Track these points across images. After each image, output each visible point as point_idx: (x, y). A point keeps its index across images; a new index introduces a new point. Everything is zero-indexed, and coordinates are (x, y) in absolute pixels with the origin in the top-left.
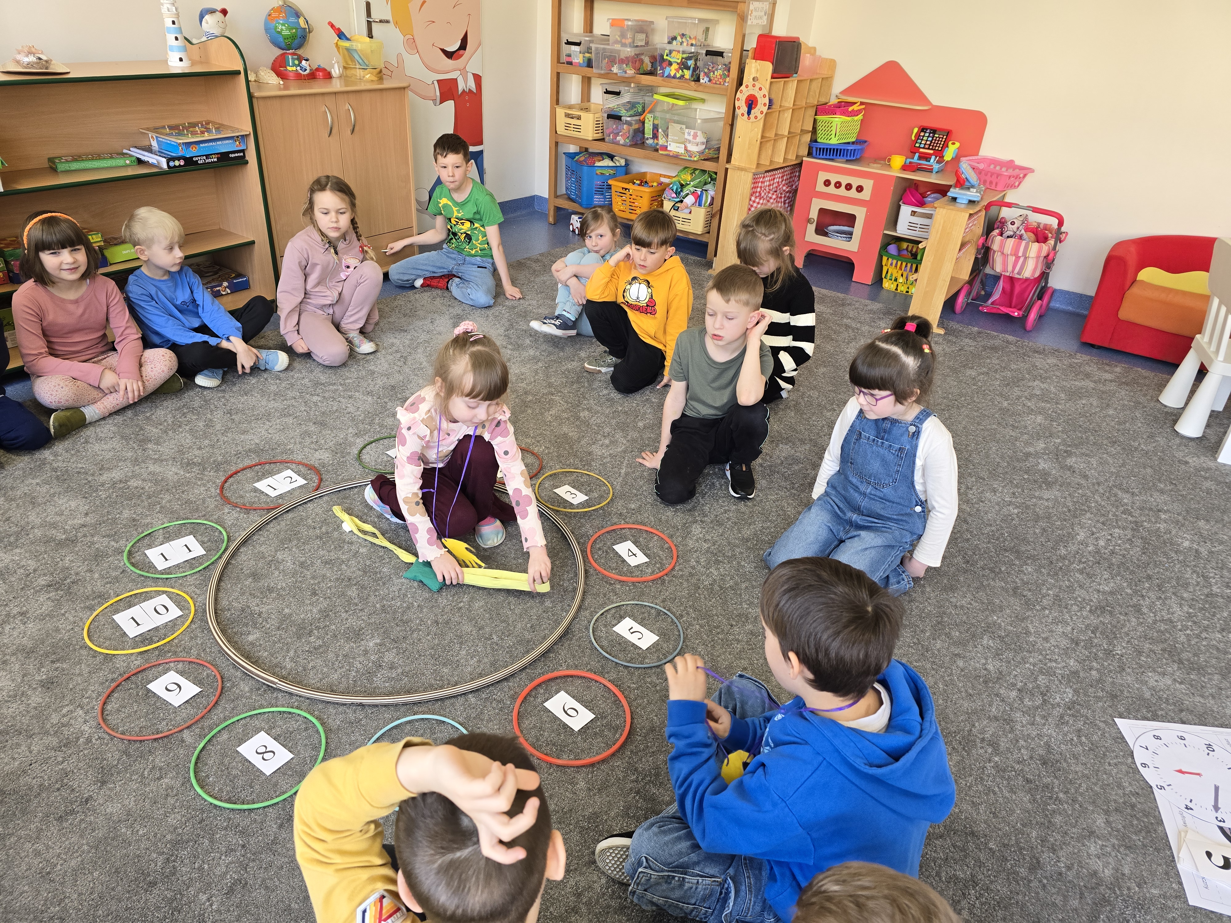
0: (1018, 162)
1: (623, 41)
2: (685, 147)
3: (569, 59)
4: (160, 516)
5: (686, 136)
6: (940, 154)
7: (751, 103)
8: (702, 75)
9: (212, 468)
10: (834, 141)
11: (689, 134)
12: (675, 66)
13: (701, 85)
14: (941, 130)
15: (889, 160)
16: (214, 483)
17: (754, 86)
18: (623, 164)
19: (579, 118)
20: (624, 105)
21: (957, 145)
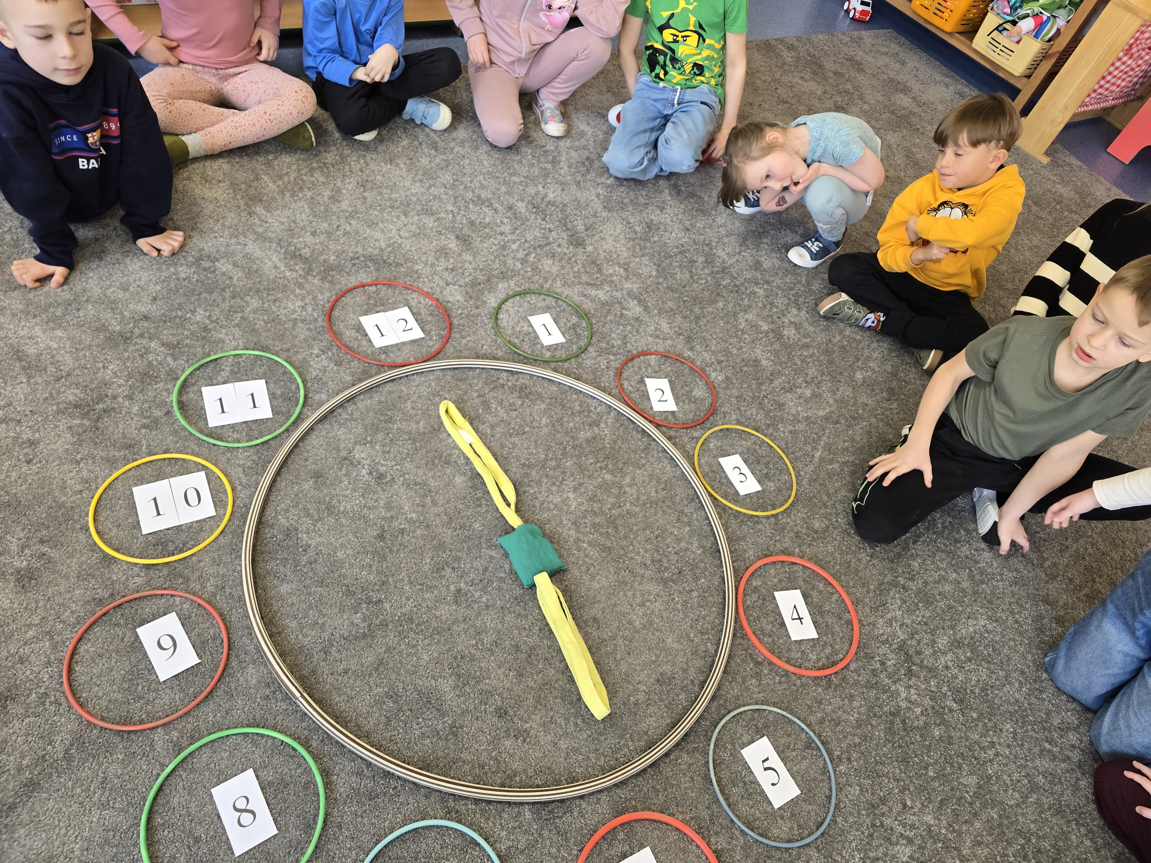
4: (237, 332)
9: (319, 273)
16: (315, 298)
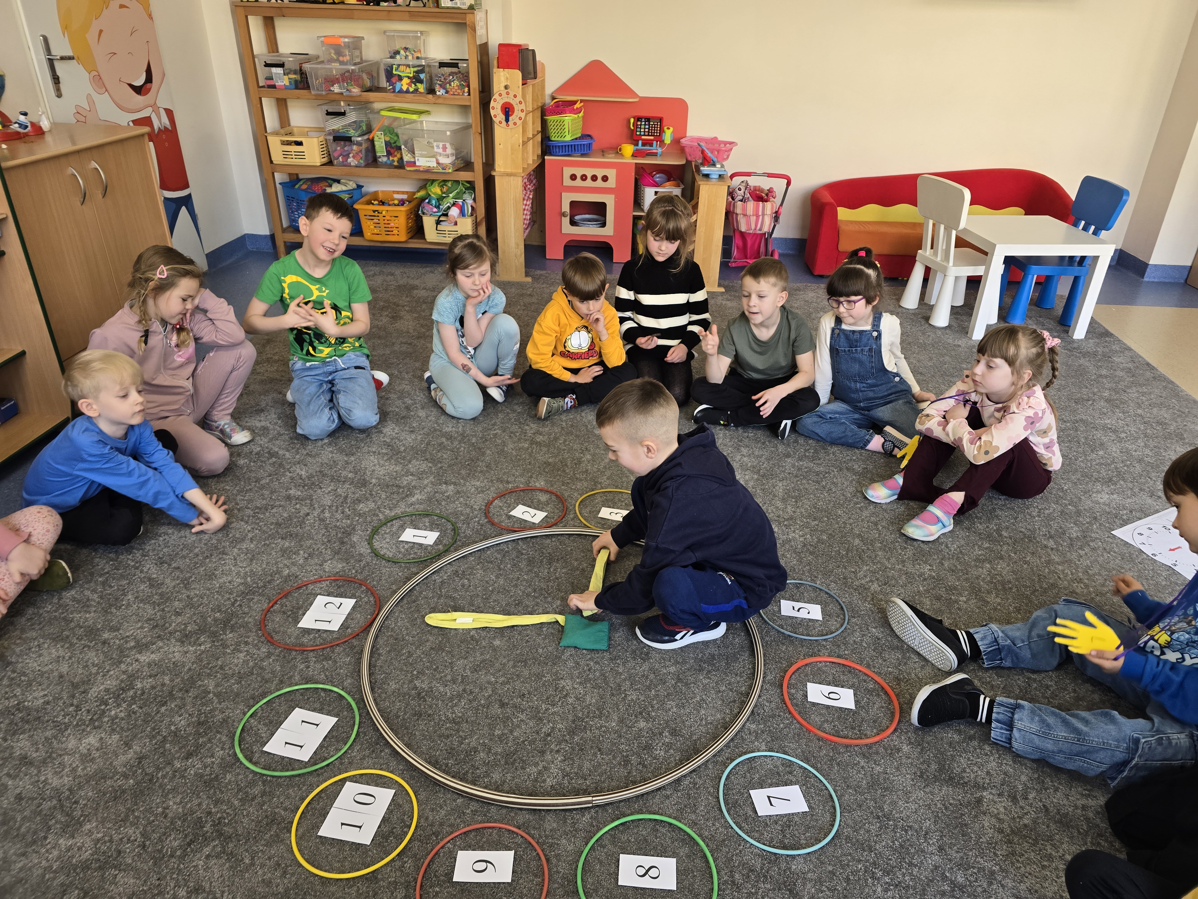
0: (720, 139)
1: (341, 59)
2: (437, 160)
3: (270, 83)
4: (228, 705)
5: (436, 150)
6: (659, 139)
7: (508, 110)
8: (437, 88)
9: (224, 630)
10: (568, 138)
11: (438, 147)
12: (406, 81)
13: (439, 96)
14: (654, 118)
15: (620, 150)
17: (508, 93)
18: (355, 186)
19: (300, 144)
20: (349, 125)
21: (671, 129)
